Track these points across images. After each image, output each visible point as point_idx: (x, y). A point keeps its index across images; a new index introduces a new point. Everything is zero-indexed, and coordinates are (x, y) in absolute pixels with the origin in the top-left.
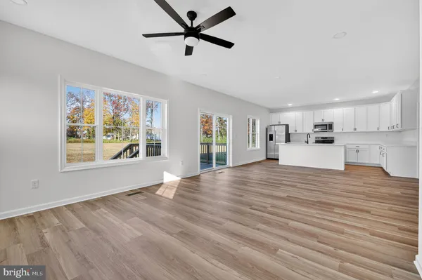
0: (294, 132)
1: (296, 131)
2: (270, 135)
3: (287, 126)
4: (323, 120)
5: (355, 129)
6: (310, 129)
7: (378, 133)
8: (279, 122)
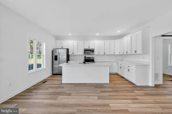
0: (72, 54)
1: (73, 53)
2: (55, 56)
3: (68, 50)
4: (89, 47)
5: (105, 53)
6: (82, 52)
7: (114, 55)
8: (62, 47)
